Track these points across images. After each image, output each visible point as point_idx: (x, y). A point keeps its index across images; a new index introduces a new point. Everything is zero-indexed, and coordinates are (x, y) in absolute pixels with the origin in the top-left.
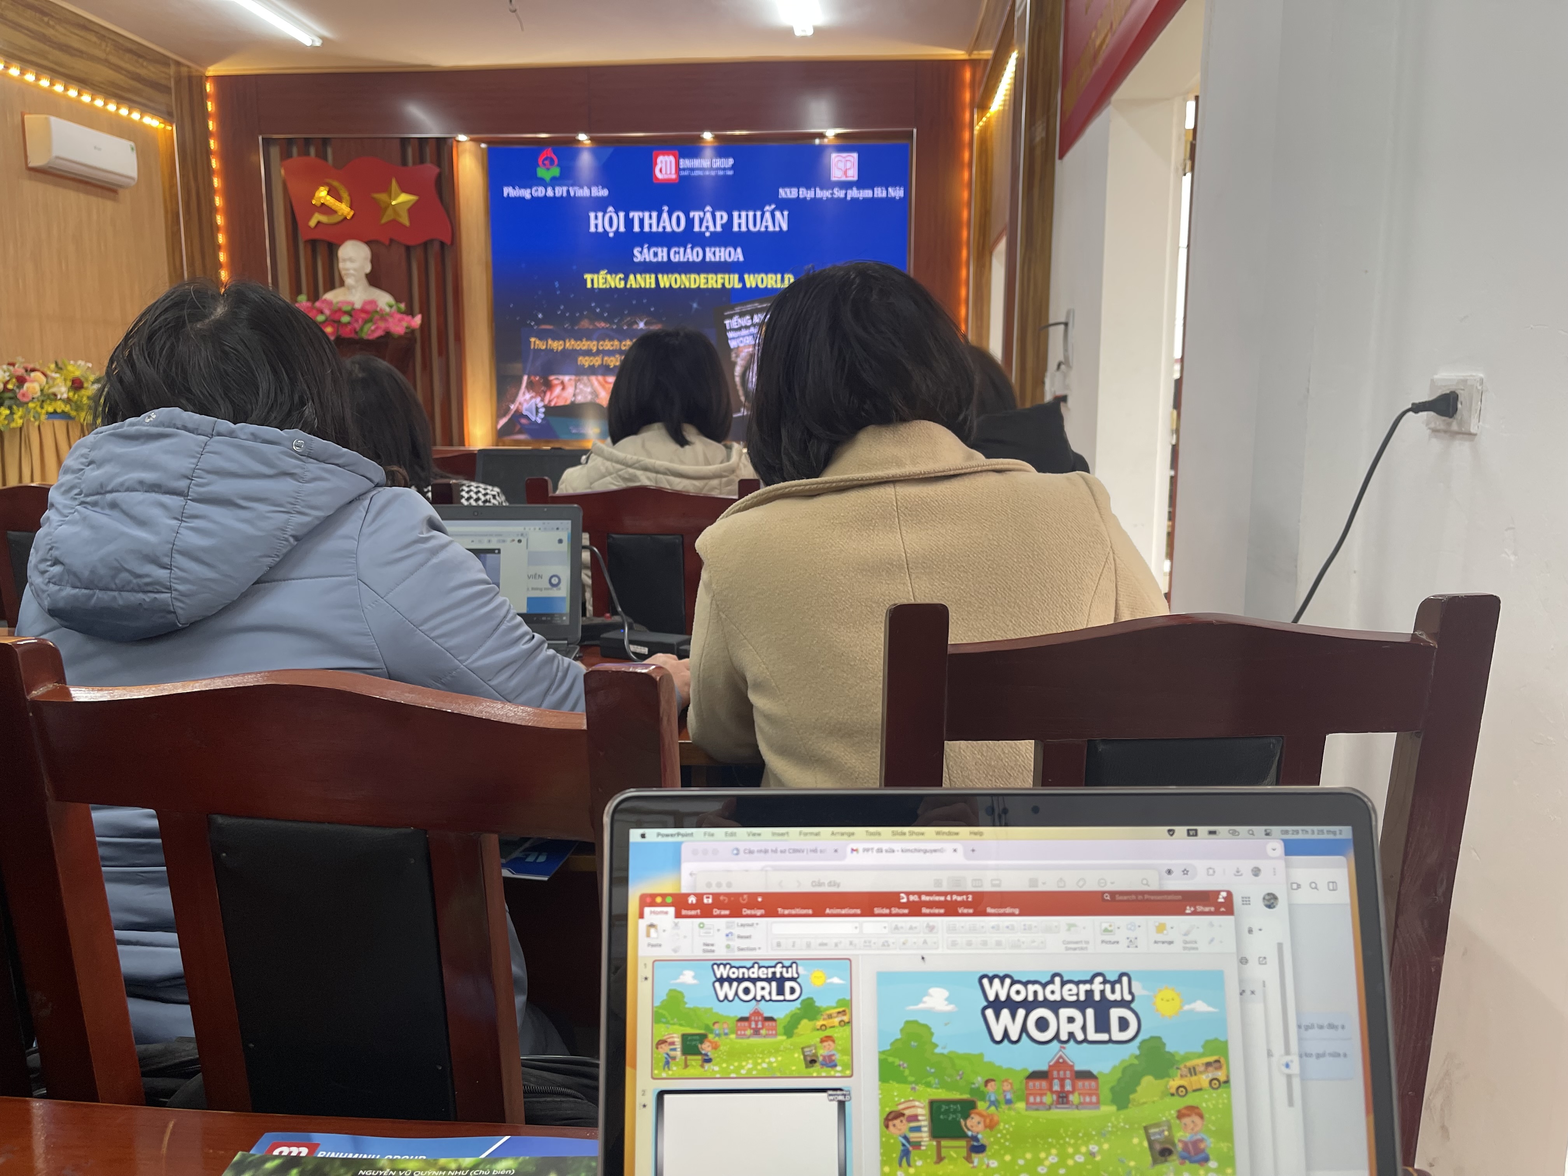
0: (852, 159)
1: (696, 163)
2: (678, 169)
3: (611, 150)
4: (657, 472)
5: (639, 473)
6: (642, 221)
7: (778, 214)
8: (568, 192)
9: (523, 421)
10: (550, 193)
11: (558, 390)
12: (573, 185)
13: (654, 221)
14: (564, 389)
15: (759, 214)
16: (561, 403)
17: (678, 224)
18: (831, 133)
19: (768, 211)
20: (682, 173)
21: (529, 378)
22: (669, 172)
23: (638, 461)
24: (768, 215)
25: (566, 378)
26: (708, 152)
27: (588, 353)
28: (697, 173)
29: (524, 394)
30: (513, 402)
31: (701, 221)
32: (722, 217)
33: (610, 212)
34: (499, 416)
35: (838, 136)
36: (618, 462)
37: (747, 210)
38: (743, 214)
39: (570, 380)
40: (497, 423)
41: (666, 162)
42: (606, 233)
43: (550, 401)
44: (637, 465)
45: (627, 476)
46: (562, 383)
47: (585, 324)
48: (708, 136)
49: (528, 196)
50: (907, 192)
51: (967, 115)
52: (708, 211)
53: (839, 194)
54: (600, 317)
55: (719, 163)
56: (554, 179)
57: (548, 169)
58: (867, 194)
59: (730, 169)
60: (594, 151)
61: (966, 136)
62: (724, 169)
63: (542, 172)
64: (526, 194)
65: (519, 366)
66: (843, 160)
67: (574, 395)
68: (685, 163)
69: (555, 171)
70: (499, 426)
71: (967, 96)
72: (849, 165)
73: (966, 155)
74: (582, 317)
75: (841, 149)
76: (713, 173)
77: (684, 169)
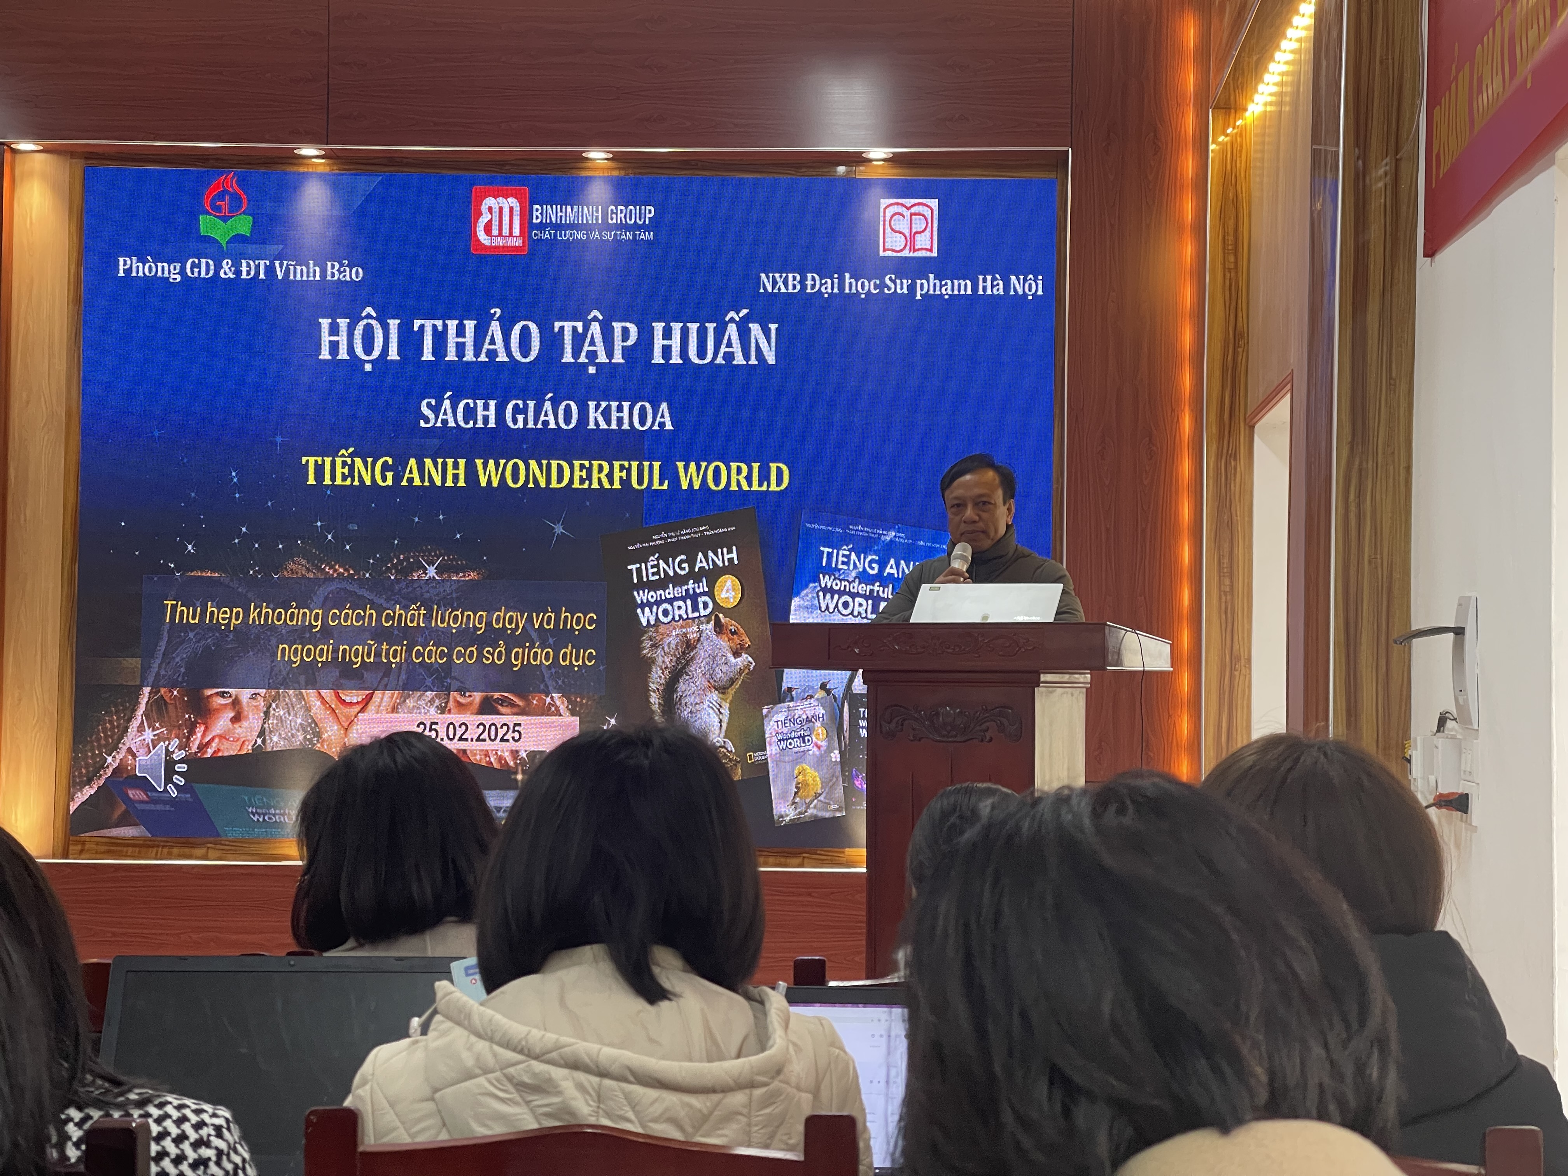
0: (927, 212)
1: (568, 213)
2: (528, 226)
3: (374, 181)
4: (603, 1074)
5: (558, 1073)
6: (440, 338)
7: (756, 329)
8: (269, 270)
9: (134, 794)
10: (227, 271)
11: (222, 723)
12: (281, 258)
13: (469, 340)
14: (236, 719)
15: (711, 327)
16: (229, 750)
17: (525, 349)
18: (878, 153)
19: (732, 320)
20: (537, 235)
21: (155, 691)
22: (506, 232)
23: (558, 1047)
24: (732, 330)
25: (245, 694)
26: (598, 191)
27: (302, 635)
28: (570, 235)
29: (141, 728)
30: (113, 748)
31: (578, 339)
32: (626, 333)
33: (369, 316)
34: (75, 783)
35: (895, 160)
36: (507, 1045)
37: (685, 320)
38: (676, 327)
39: (254, 697)
40: (71, 798)
41: (501, 209)
42: (354, 361)
43: (202, 747)
44: (554, 1055)
45: (527, 1079)
46: (236, 703)
47: (298, 568)
48: (598, 155)
49: (175, 277)
50: (1053, 285)
51: (1190, 121)
52: (595, 319)
53: (898, 286)
54: (334, 554)
55: (620, 214)
56: (237, 239)
57: (225, 219)
58: (963, 287)
59: (645, 227)
60: (333, 183)
61: (1188, 165)
62: (635, 227)
63: (209, 225)
64: (172, 272)
65: (133, 663)
66: (907, 213)
67: (262, 734)
68: (542, 213)
69: (243, 224)
70: (73, 807)
71: (1189, 80)
72: (918, 225)
73: (1188, 208)
74: (290, 554)
75: (900, 190)
76: (607, 236)
77: (541, 226)
